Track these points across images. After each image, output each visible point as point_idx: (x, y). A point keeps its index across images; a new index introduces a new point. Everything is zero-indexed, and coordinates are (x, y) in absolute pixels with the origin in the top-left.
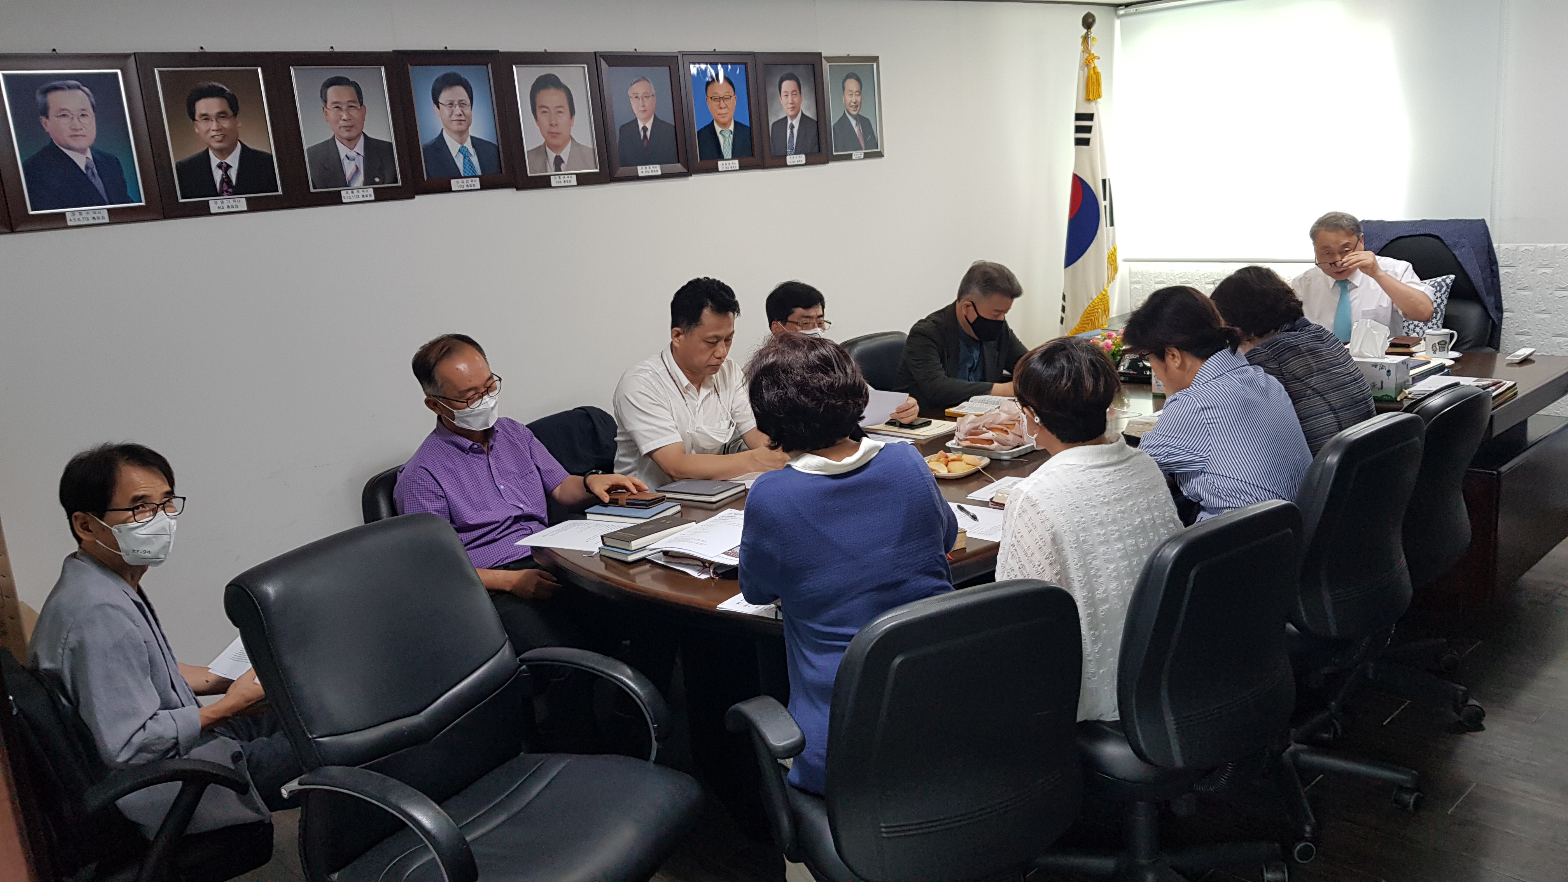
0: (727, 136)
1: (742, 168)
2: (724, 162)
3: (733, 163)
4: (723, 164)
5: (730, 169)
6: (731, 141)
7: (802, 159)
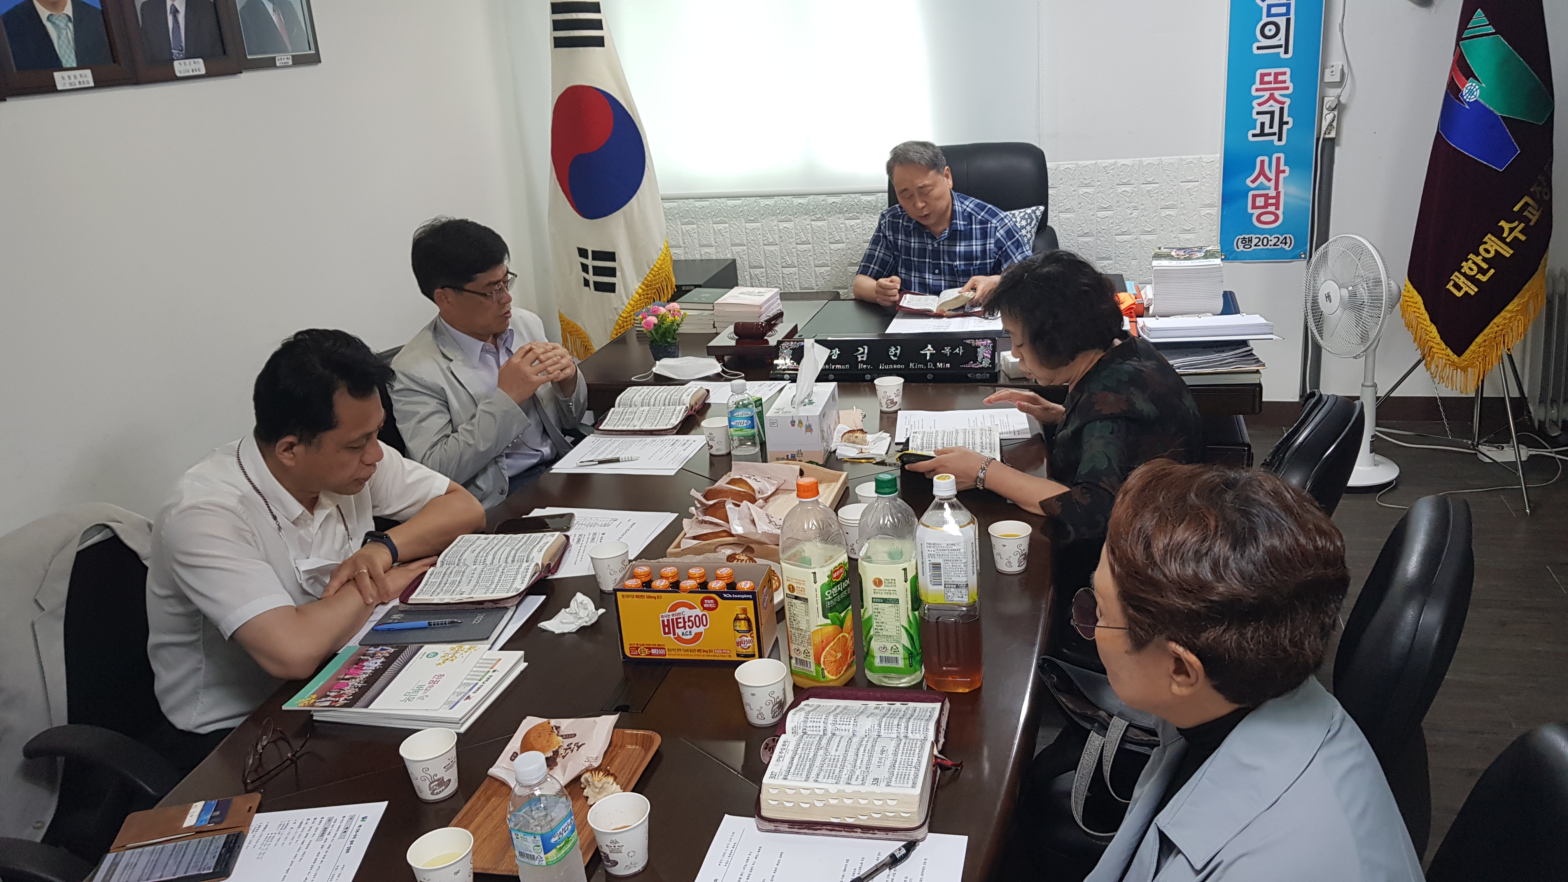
0: (62, 25)
1: (102, 83)
2: (65, 74)
3: (81, 76)
4: (63, 78)
5: (78, 86)
6: (71, 36)
7: (198, 66)
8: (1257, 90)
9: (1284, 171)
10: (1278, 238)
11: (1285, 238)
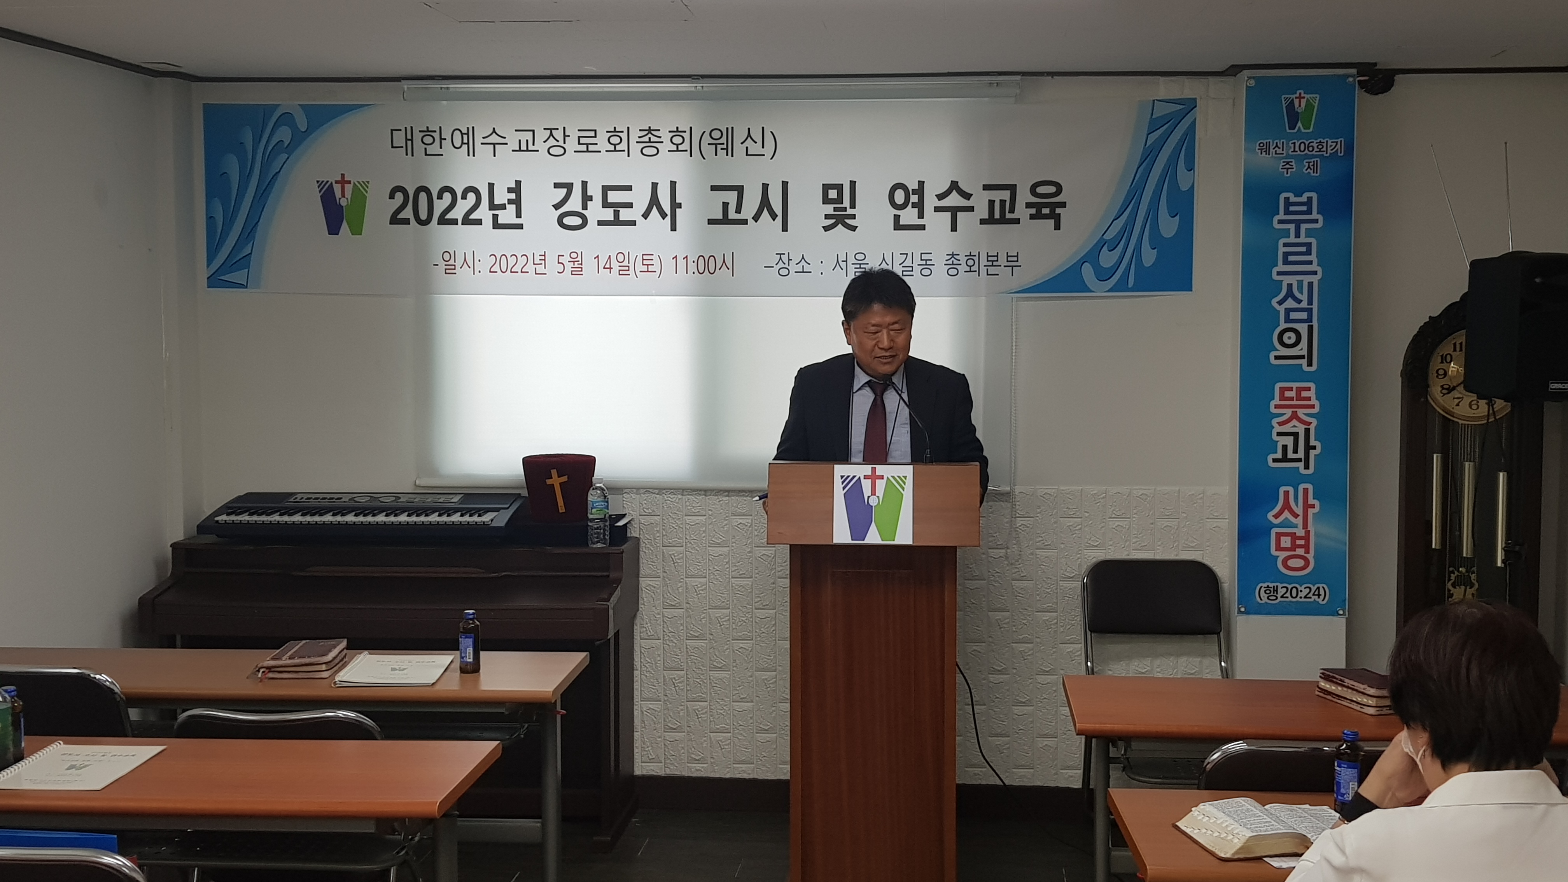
8: (1276, 407)
9: (1313, 506)
10: (1310, 588)
11: (1318, 588)
